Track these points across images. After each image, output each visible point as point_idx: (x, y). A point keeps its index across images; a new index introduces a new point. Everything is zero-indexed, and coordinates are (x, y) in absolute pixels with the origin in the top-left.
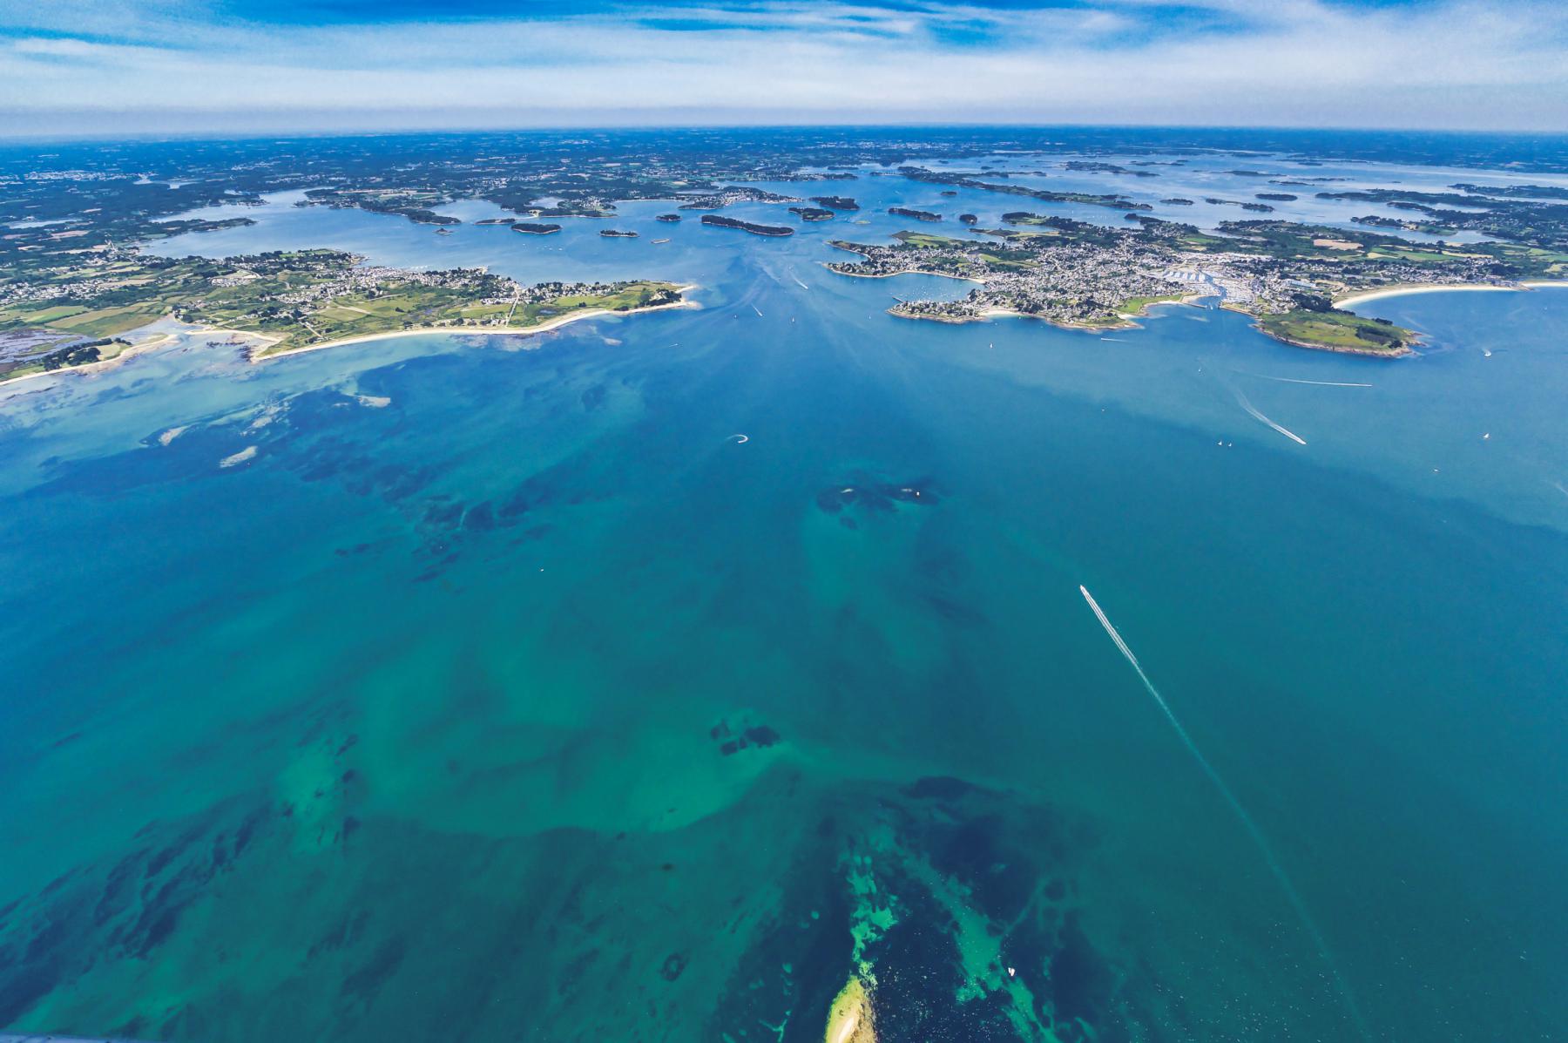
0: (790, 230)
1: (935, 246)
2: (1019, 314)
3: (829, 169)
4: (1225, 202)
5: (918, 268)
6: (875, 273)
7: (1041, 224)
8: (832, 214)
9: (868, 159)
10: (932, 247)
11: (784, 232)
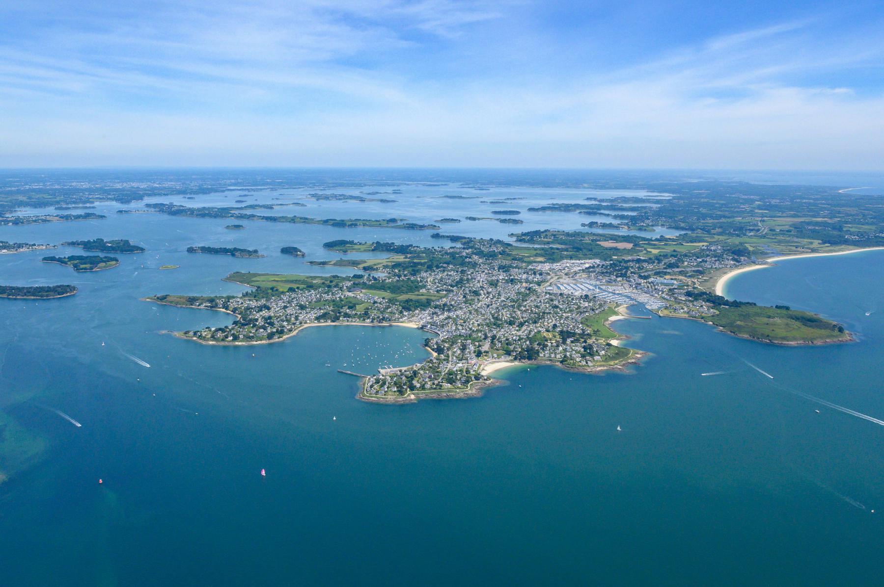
0: (72, 289)
1: (302, 286)
2: (517, 363)
3: (56, 209)
4: (479, 219)
5: (318, 319)
6: (270, 336)
7: (373, 250)
8: (117, 260)
9: (100, 199)
10: (298, 288)
11: (62, 291)
